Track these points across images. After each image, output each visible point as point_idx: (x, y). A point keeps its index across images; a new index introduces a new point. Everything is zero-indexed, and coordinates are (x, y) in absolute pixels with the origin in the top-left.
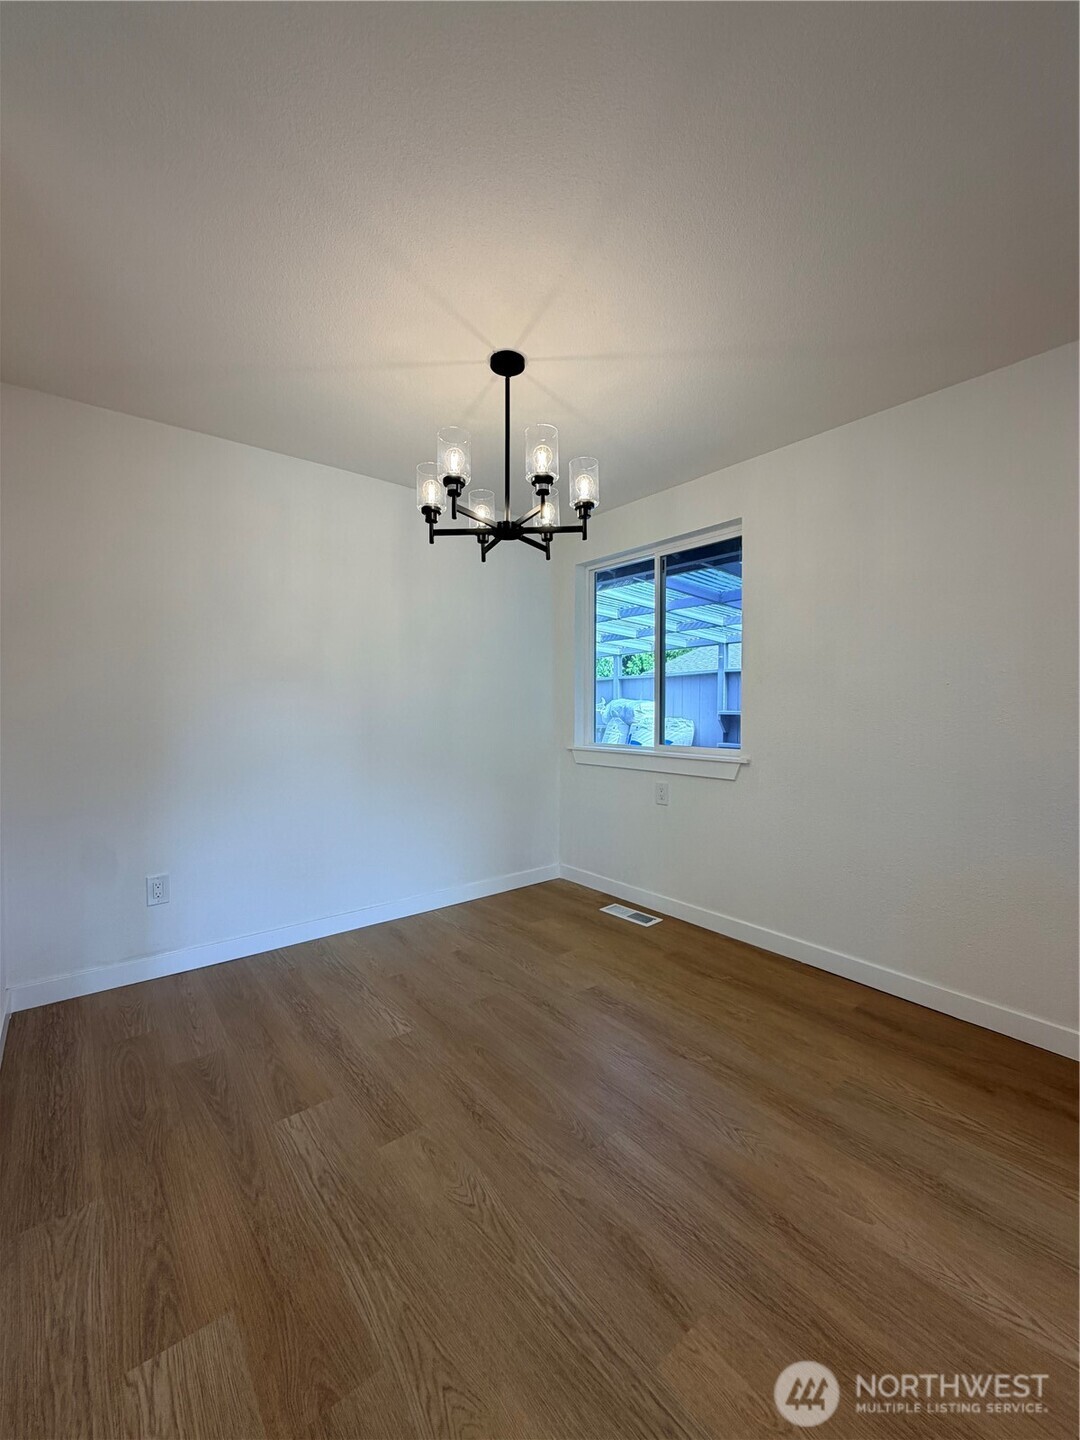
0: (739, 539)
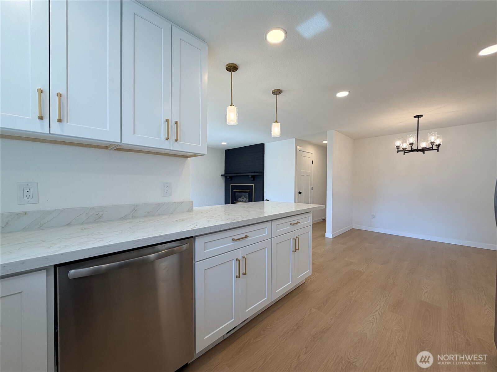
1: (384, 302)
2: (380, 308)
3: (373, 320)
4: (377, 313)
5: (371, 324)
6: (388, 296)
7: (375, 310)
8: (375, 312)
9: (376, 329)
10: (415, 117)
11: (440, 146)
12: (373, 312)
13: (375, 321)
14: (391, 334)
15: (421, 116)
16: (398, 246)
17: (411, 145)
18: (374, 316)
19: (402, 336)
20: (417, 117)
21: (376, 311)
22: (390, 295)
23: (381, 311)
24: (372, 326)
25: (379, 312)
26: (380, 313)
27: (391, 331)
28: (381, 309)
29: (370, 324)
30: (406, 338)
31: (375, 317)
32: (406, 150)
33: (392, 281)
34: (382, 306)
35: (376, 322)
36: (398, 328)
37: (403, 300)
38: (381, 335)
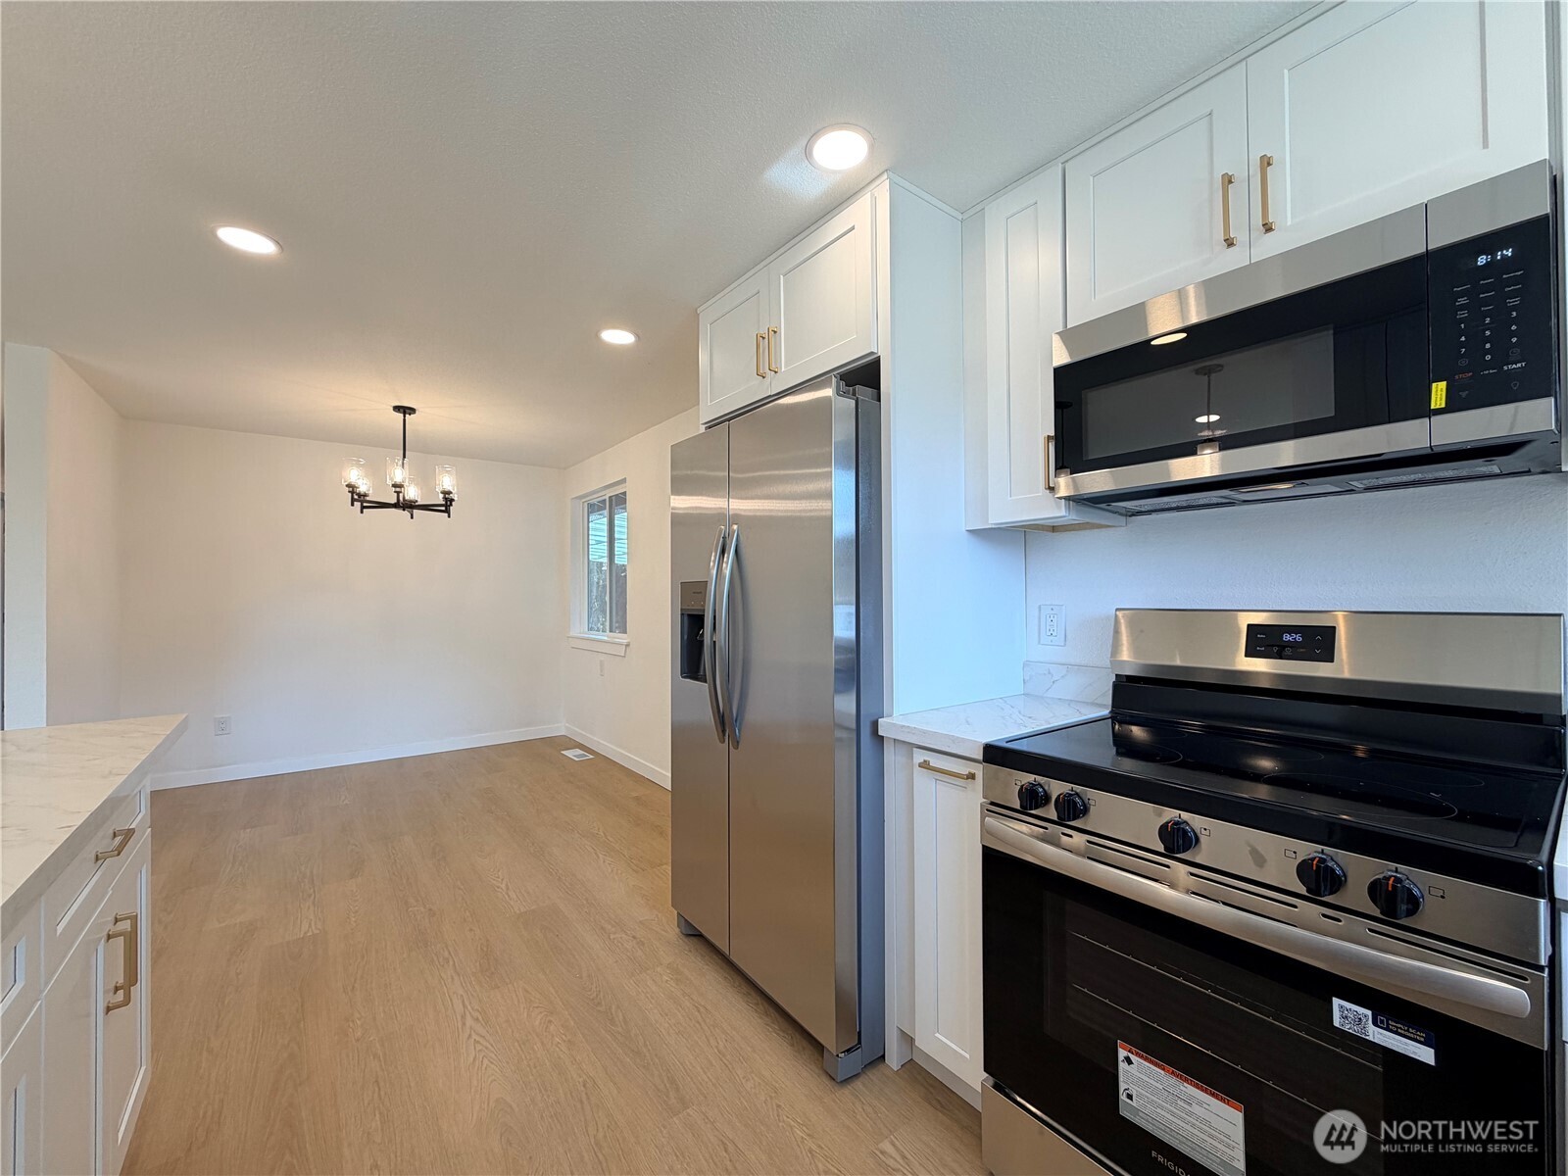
0: (625, 493)
1: (456, 978)
2: (463, 1002)
3: (479, 1047)
4: (469, 1022)
5: (486, 1061)
6: (450, 953)
7: (459, 1018)
8: (464, 1024)
9: (508, 1063)
10: (397, 409)
11: (453, 503)
12: (460, 1026)
13: (487, 1048)
14: (542, 1043)
15: (412, 411)
16: (346, 802)
17: (398, 489)
18: (470, 1036)
19: (562, 1026)
20: (402, 410)
21: (463, 1017)
22: (451, 949)
23: (473, 1009)
24: (493, 1066)
25: (472, 1016)
26: (476, 1014)
27: (538, 1036)
28: (467, 1003)
29: (485, 1066)
30: (572, 1023)
31: (474, 1036)
32: (368, 498)
33: (422, 909)
34: (461, 992)
35: (490, 1047)
36: (539, 1017)
37: (488, 940)
38: (529, 1066)
